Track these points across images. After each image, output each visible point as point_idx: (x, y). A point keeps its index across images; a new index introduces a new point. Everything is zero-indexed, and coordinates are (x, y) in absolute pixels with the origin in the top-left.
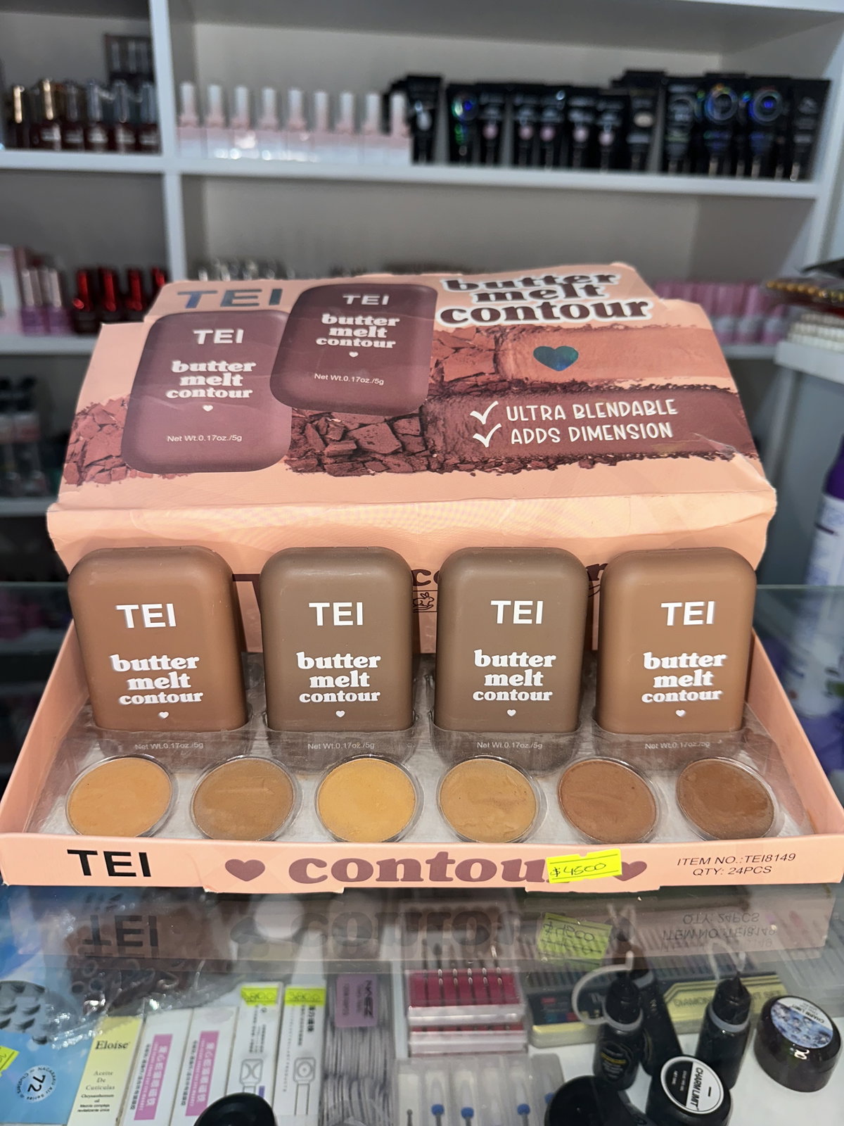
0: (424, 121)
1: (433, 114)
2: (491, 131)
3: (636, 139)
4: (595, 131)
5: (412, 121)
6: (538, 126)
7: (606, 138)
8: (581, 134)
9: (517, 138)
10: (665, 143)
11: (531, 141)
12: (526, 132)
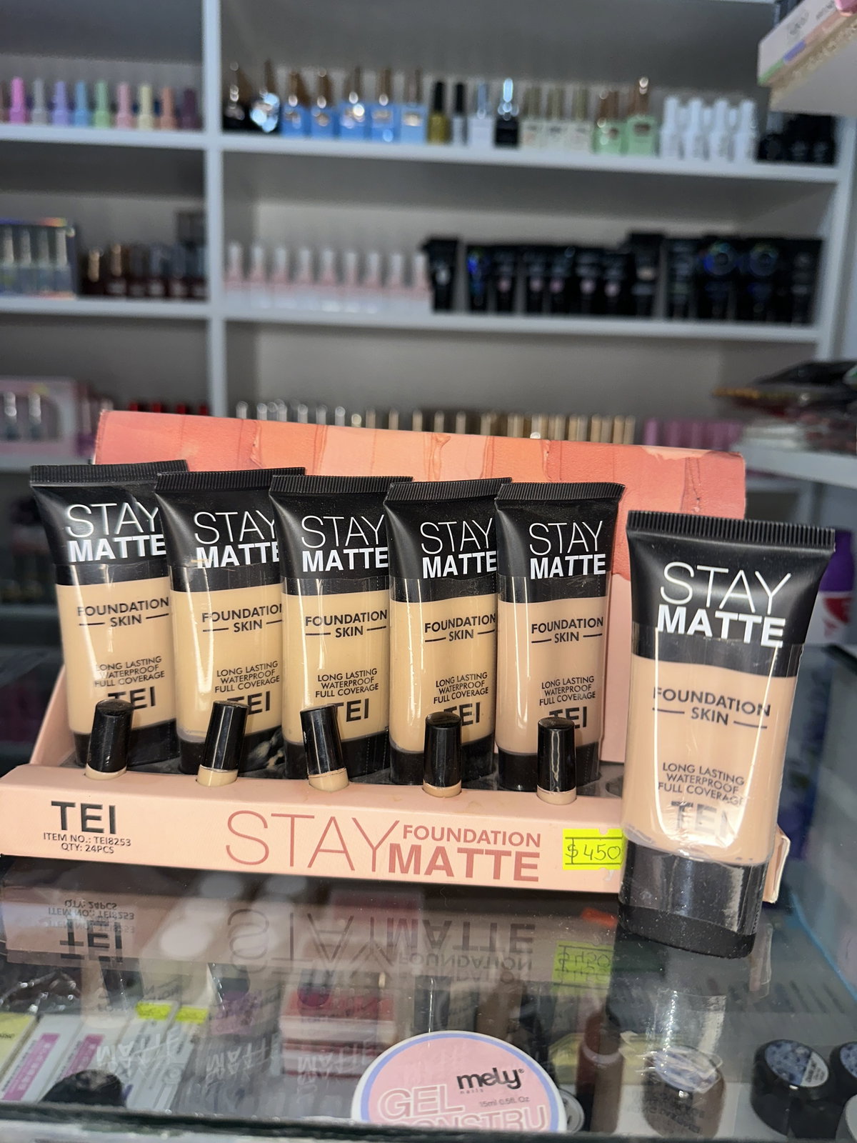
0: (443, 276)
1: (452, 271)
2: (504, 285)
3: (641, 290)
4: (601, 284)
5: (432, 277)
6: (547, 280)
7: (612, 289)
8: (588, 287)
9: (529, 292)
10: (670, 295)
11: (541, 293)
12: (536, 285)
